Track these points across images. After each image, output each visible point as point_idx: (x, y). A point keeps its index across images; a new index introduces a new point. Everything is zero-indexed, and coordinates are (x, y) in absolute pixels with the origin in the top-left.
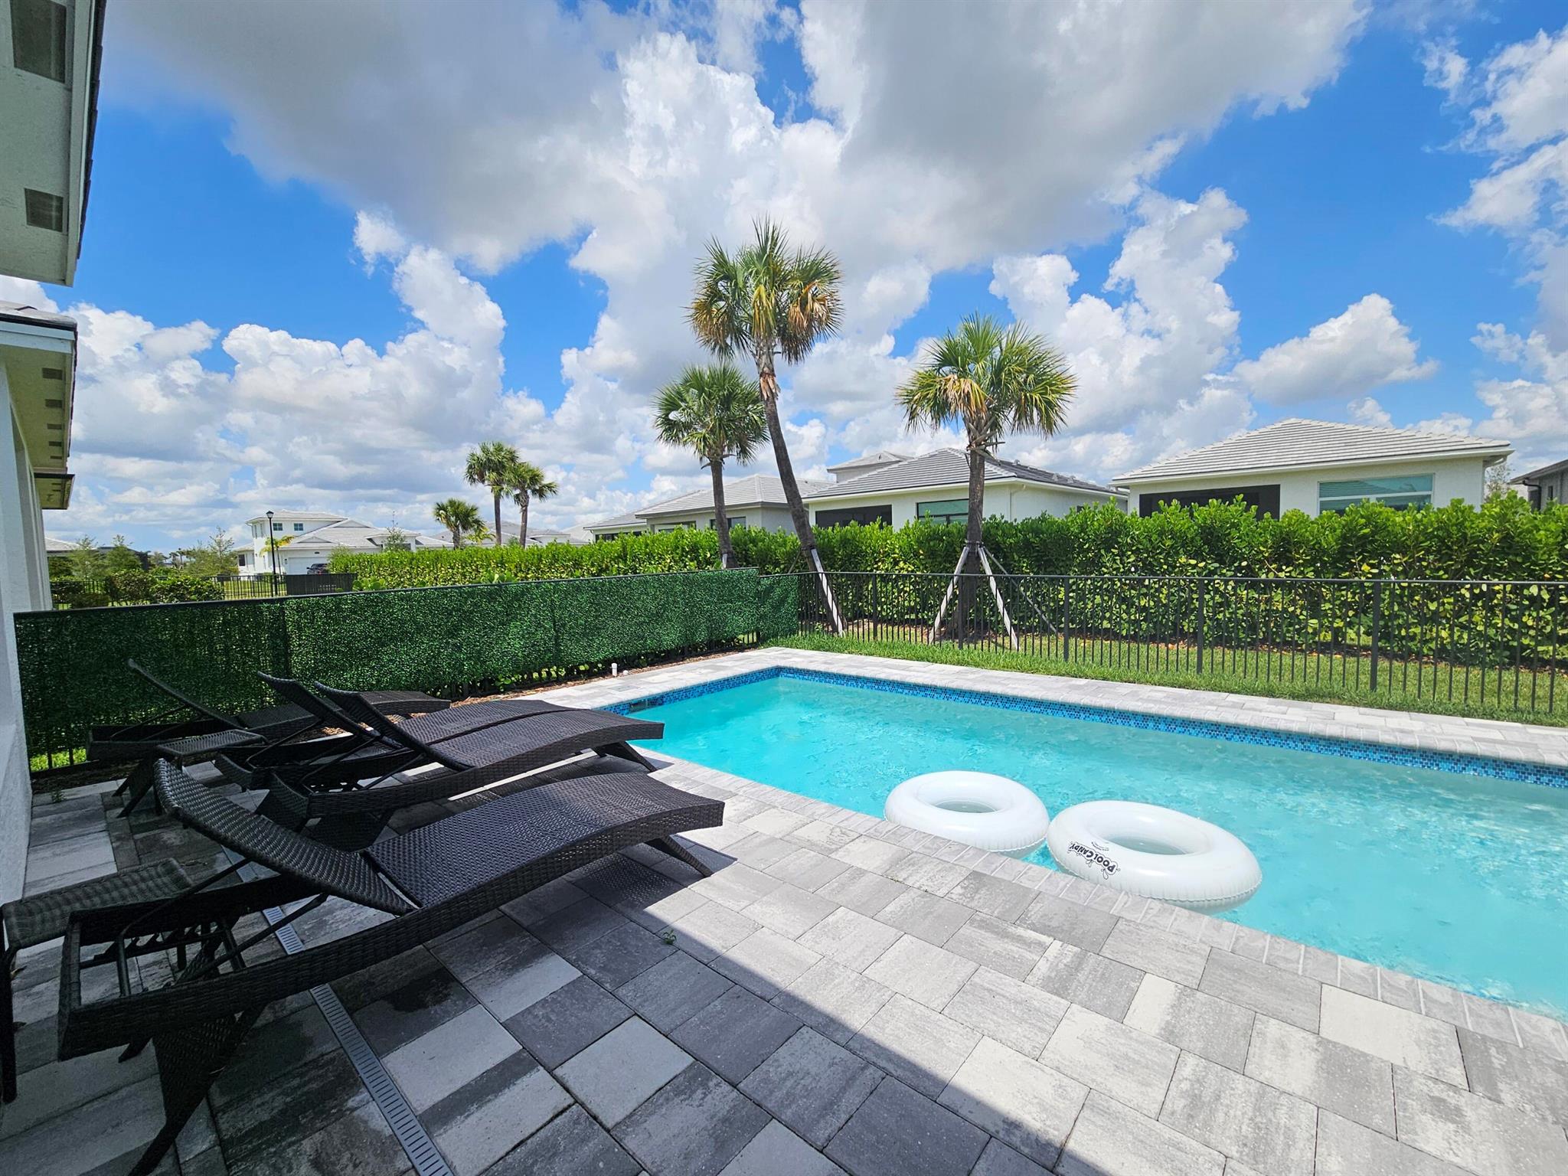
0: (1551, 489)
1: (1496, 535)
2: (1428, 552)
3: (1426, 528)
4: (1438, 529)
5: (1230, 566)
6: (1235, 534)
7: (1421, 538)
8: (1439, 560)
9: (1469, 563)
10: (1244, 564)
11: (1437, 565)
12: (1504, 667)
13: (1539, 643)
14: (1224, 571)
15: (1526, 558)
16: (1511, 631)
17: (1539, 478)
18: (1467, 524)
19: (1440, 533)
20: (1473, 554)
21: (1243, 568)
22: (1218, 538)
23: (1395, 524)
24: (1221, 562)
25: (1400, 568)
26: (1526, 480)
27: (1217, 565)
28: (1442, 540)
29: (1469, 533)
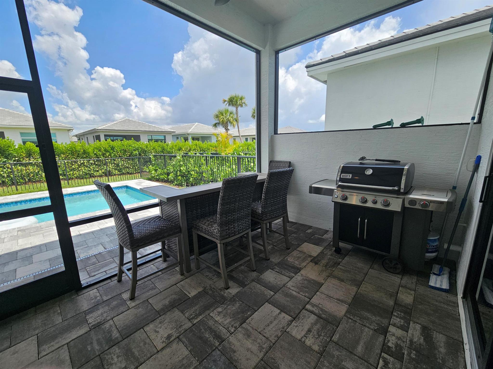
0: (82, 138)
1: (82, 150)
2: (69, 154)
3: (67, 148)
4: (70, 149)
5: (11, 159)
6: (10, 149)
7: (67, 151)
8: (72, 156)
9: (78, 156)
10: (17, 159)
11: (72, 157)
12: (89, 178)
13: (94, 172)
14: (9, 161)
15: (89, 155)
16: (89, 170)
17: (79, 136)
18: (76, 147)
19: (71, 149)
20: (78, 154)
21: (16, 160)
22: (4, 151)
23: (60, 147)
24: (7, 158)
25: (64, 158)
26: (76, 136)
27: (6, 159)
28: (72, 151)
29: (77, 149)
